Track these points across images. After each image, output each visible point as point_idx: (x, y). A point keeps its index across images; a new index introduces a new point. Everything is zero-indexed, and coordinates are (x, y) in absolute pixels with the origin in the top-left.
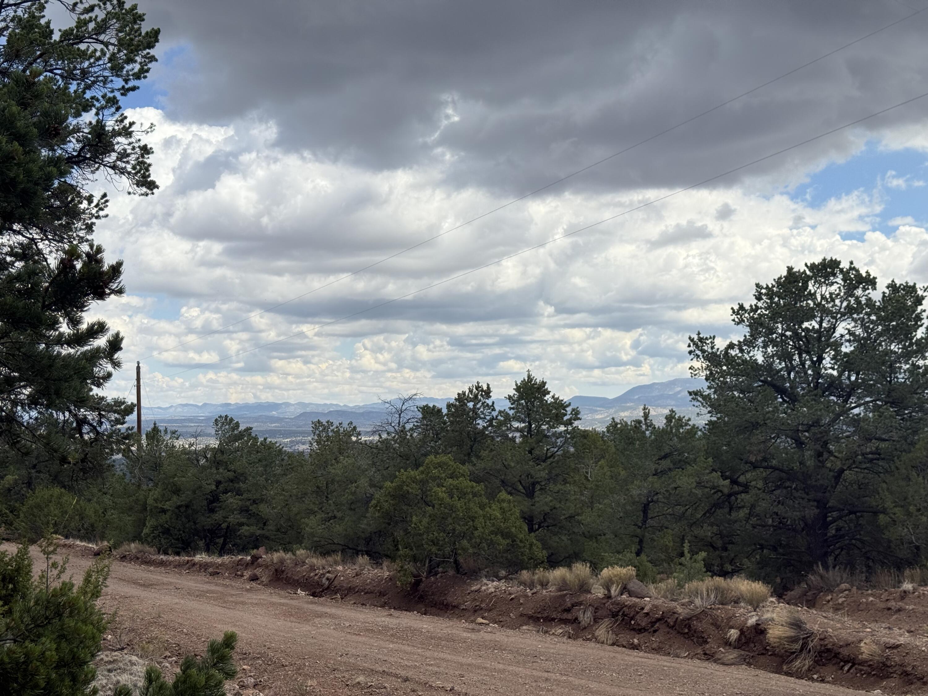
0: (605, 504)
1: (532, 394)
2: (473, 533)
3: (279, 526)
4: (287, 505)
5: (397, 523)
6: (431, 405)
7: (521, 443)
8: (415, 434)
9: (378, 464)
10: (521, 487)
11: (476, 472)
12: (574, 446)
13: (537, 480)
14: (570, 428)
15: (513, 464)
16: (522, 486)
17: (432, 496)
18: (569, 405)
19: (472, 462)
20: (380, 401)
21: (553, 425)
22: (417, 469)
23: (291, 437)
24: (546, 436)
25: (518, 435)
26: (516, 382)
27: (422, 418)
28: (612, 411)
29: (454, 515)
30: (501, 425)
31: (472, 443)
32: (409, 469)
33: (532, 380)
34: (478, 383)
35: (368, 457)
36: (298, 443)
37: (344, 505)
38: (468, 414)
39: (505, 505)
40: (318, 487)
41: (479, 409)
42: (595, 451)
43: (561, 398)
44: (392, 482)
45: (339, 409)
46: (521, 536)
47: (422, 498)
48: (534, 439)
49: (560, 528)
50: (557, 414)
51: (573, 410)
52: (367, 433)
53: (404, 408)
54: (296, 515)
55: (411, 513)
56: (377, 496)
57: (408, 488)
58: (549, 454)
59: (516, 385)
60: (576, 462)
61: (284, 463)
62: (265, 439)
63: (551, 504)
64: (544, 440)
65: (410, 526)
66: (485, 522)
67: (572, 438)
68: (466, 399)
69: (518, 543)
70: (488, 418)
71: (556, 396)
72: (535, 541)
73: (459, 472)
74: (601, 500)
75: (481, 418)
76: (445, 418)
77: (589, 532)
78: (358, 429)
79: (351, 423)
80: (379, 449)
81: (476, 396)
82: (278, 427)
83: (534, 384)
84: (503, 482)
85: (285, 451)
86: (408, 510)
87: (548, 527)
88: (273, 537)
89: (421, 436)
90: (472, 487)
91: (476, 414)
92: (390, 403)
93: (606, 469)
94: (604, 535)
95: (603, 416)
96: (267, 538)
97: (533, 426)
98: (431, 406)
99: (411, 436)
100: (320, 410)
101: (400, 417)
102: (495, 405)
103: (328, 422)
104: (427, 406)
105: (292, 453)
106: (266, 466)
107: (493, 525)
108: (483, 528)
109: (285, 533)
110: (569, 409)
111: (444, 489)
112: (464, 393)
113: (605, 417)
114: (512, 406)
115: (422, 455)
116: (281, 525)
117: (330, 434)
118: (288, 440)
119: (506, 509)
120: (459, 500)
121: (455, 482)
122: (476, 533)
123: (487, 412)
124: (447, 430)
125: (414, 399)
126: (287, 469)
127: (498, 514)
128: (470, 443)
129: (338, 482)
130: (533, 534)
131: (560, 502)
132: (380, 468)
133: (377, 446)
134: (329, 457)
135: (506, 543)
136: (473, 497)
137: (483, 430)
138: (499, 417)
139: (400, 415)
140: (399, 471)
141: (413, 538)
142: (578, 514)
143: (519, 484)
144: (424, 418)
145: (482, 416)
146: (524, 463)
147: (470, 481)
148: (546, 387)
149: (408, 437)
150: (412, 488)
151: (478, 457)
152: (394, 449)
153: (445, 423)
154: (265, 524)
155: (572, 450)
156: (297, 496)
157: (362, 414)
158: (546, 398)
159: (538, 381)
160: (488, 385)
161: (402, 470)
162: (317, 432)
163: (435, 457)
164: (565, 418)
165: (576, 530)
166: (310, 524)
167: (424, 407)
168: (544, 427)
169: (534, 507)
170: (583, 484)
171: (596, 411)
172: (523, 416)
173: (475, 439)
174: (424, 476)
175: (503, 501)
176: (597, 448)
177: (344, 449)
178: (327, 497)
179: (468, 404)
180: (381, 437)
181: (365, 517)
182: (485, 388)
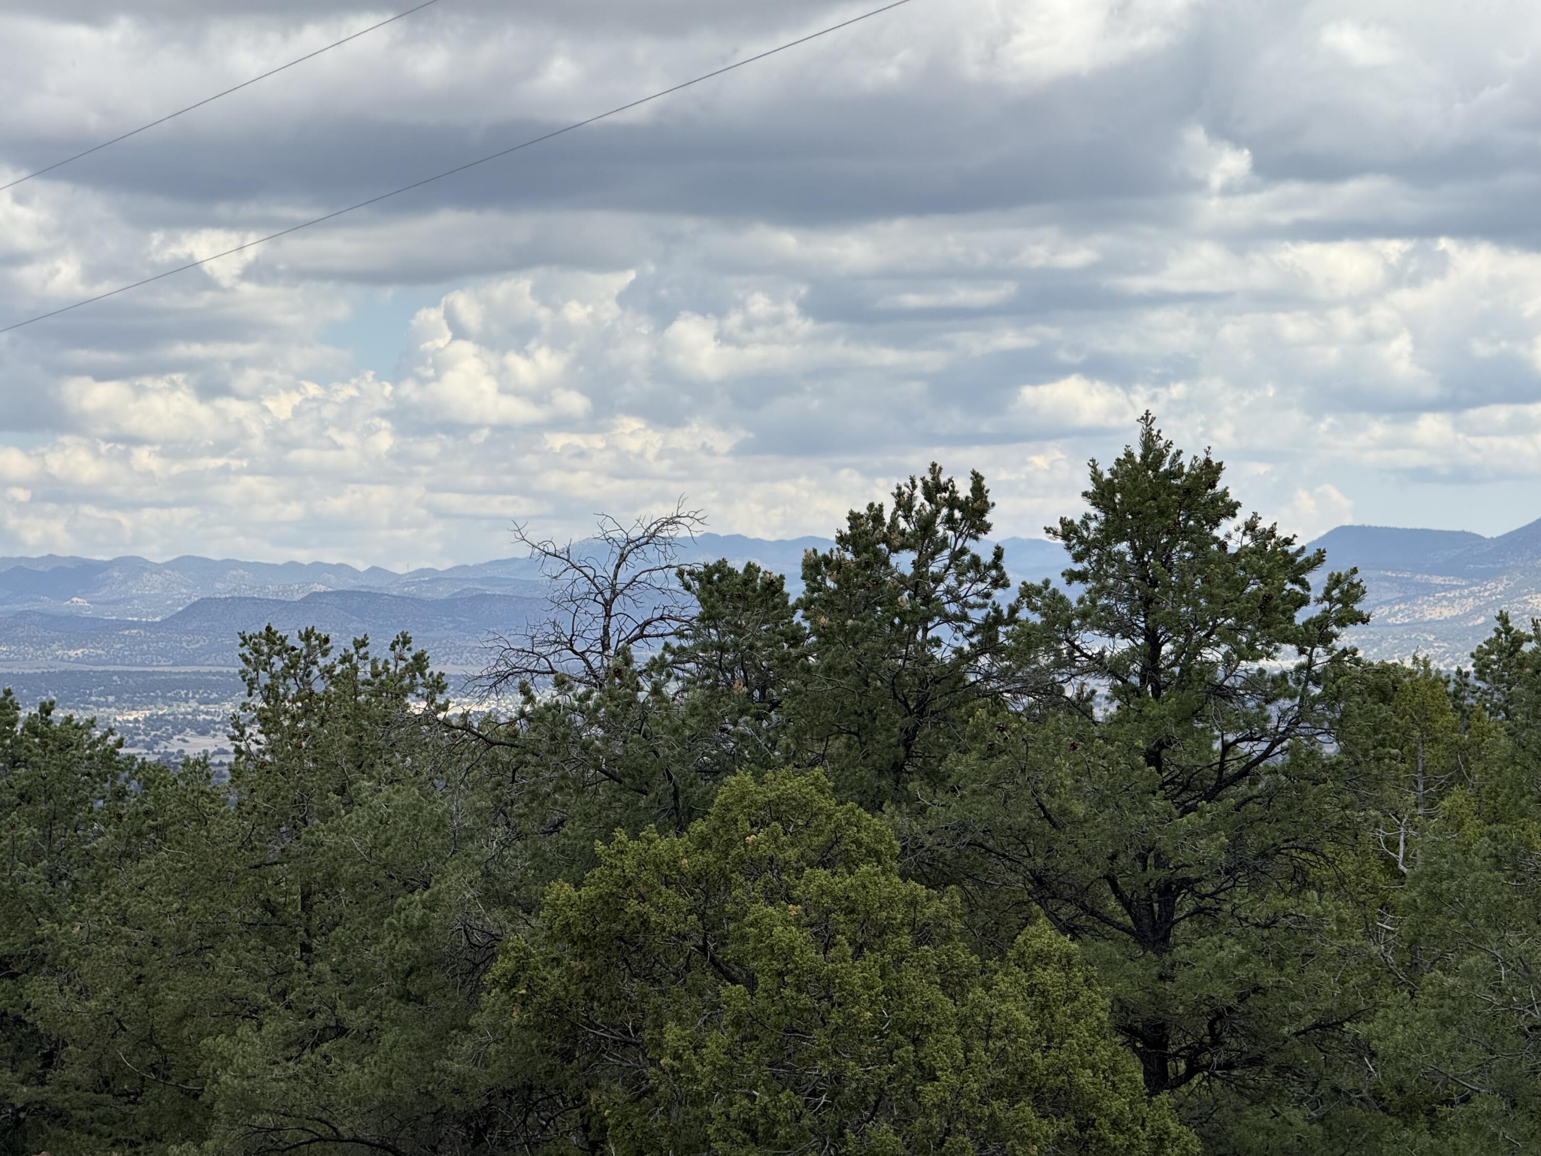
0: (1469, 972)
1: (1162, 513)
2: (915, 1094)
3: (107, 1068)
4: (139, 979)
5: (597, 1051)
6: (738, 565)
7: (1115, 721)
8: (672, 688)
9: (519, 808)
10: (1113, 904)
11: (929, 841)
12: (1339, 729)
13: (1180, 874)
14: (1321, 657)
15: (1080, 809)
16: (1120, 897)
17: (744, 938)
18: (1319, 558)
19: (911, 799)
20: (524, 551)
21: (1251, 646)
22: (681, 828)
23: (153, 701)
24: (1222, 693)
25: (1101, 686)
26: (1094, 466)
27: (701, 619)
28: (1495, 588)
29: (836, 1018)
30: (1031, 646)
31: (909, 722)
32: (650, 830)
33: (1161, 456)
34: (935, 469)
35: (477, 783)
36: (179, 726)
37: (377, 980)
38: (893, 601)
39: (1048, 976)
40: (269, 907)
41: (938, 579)
42: (1426, 754)
43: (1282, 533)
44: (577, 886)
45: (349, 584)
46: (1117, 1104)
47: (704, 949)
48: (1172, 701)
49: (1281, 1070)
50: (1268, 598)
51: (1336, 581)
52: (469, 684)
53: (624, 576)
54: (180, 1020)
55: (657, 1009)
56: (517, 939)
57: (646, 908)
58: (1233, 767)
59: (1096, 477)
60: (1348, 798)
61: (128, 807)
62: (46, 709)
63: (1241, 973)
64: (1210, 709)
65: (654, 1062)
66: (968, 1049)
67: (1332, 698)
68: (885, 540)
69: (1106, 1131)
70: (978, 616)
71: (1264, 524)
72: (1173, 1127)
73: (858, 843)
74: (1451, 957)
75: (947, 618)
76: (798, 617)
77: (1400, 1090)
78: (434, 668)
79: (406, 641)
80: (524, 750)
81: (926, 526)
82: (99, 661)
83: (1171, 475)
84: (1039, 880)
85: (132, 758)
86: (644, 996)
87: (1228, 1066)
88: (84, 1114)
89: (696, 695)
90: (913, 903)
91: (927, 600)
92: (565, 556)
93: (1471, 827)
94: (1466, 1100)
95: (1457, 611)
96: (59, 1117)
97: (1167, 648)
98: (740, 569)
99: (656, 690)
100: (272, 590)
101: (608, 615)
102: (1005, 564)
103: (307, 637)
104: (720, 567)
105: (161, 768)
106: (53, 818)
107: (1001, 1058)
108: (958, 1070)
109: (133, 1097)
110: (1317, 579)
111: (794, 910)
112: (876, 514)
113: (1467, 616)
114: (1078, 567)
115: (703, 770)
116: (117, 1063)
117: (319, 687)
118: (140, 715)
119: (1056, 993)
120: (858, 953)
121: (842, 882)
122: (930, 1093)
123: (970, 590)
124: (808, 669)
125: (668, 542)
126: (139, 834)
127: (1020, 1015)
128: (902, 721)
129: (352, 885)
130: (1164, 1096)
131: (1279, 965)
132: (527, 826)
133: (515, 735)
134: (312, 782)
135: (1053, 1132)
136: (918, 943)
137: (955, 665)
138: (1024, 614)
139: (608, 605)
140: (608, 839)
141: (667, 1112)
142: (1354, 1017)
143: (1106, 889)
144: (709, 617)
145: (952, 608)
146: (1125, 800)
147: (904, 876)
148: (1220, 487)
149: (642, 696)
150: (660, 910)
151: (936, 779)
152: (585, 747)
153: (796, 638)
154: (48, 1060)
155: (1330, 749)
156: (181, 943)
157: (449, 606)
158: (1219, 533)
159: (1186, 461)
160: (977, 479)
161: (621, 835)
162: (264, 679)
163: (758, 778)
164: (1301, 616)
165: (1346, 1082)
166: (239, 1061)
167: (711, 569)
168: (1212, 655)
169: (1168, 985)
170: (1374, 890)
171: (1428, 589)
172: (1123, 608)
173: (922, 704)
174: (710, 856)
175: (1042, 958)
176: (1435, 740)
177: (375, 750)
178: (306, 948)
179: (894, 560)
180: (530, 699)
181: (468, 1029)
182: (964, 490)
